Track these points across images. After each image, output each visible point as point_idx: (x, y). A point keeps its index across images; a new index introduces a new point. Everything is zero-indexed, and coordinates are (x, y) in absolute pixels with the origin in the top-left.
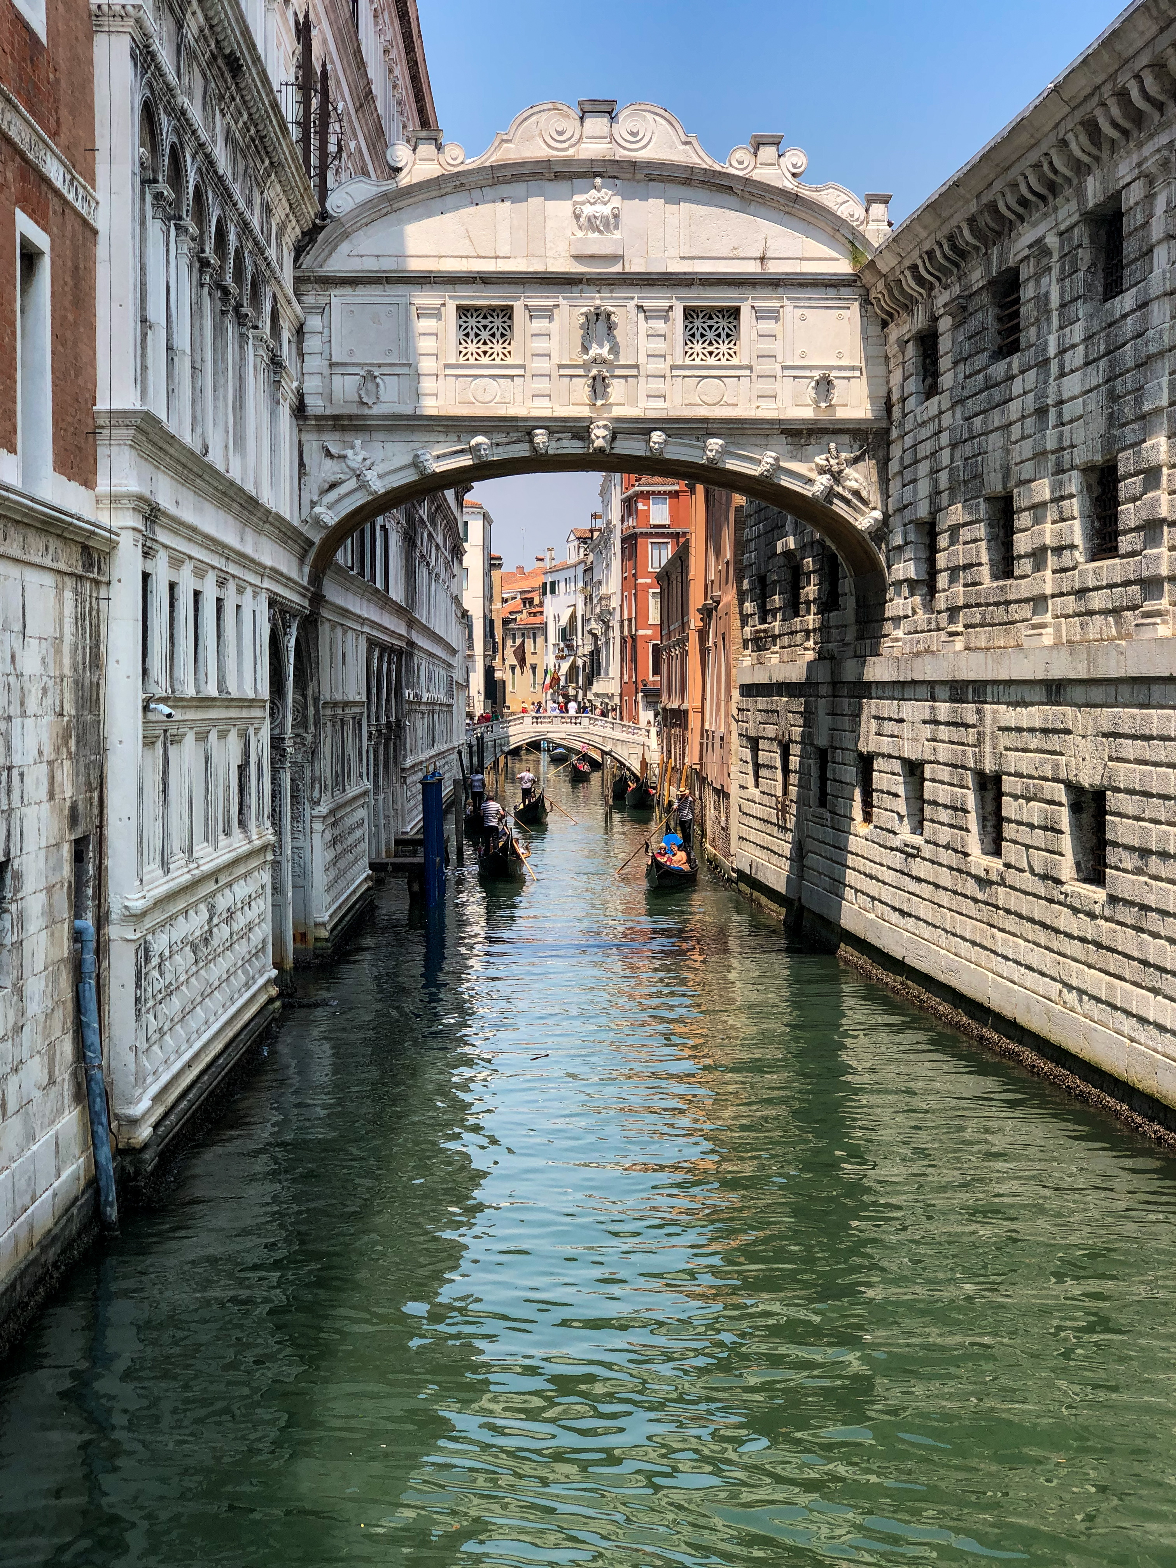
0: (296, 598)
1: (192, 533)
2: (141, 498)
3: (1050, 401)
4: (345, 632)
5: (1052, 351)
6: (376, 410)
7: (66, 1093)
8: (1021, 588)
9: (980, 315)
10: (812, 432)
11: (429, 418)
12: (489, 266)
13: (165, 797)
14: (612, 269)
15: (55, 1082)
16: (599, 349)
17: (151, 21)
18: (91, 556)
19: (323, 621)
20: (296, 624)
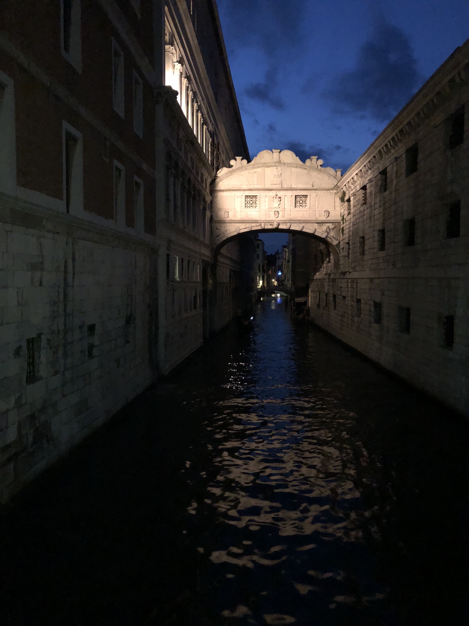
0: (209, 260)
1: (181, 245)
2: (165, 238)
4: (223, 268)
5: (373, 204)
6: (227, 219)
8: (366, 257)
9: (359, 196)
10: (323, 223)
11: (239, 220)
12: (252, 187)
13: (173, 302)
14: (280, 187)
15: (144, 362)
16: (276, 205)
17: (167, 134)
18: (154, 250)
19: (217, 265)
20: (211, 266)
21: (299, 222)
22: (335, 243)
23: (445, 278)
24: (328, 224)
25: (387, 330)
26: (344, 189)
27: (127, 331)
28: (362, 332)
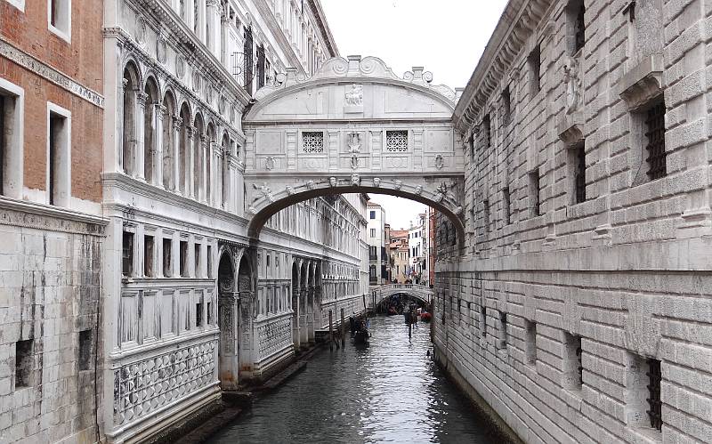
0: (238, 241)
1: (161, 218)
2: (118, 205)
3: (496, 165)
4: (278, 253)
5: (496, 146)
6: (272, 171)
9: (482, 133)
10: (435, 177)
11: (291, 174)
12: (314, 118)
13: (140, 316)
14: (360, 117)
15: (64, 423)
16: (355, 147)
17: (127, 32)
18: (94, 227)
19: (261, 250)
20: (243, 249)
21: (395, 176)
22: (456, 211)
23: (569, 271)
24: (444, 180)
25: (515, 362)
26: (464, 120)
27: (22, 367)
28: (488, 364)
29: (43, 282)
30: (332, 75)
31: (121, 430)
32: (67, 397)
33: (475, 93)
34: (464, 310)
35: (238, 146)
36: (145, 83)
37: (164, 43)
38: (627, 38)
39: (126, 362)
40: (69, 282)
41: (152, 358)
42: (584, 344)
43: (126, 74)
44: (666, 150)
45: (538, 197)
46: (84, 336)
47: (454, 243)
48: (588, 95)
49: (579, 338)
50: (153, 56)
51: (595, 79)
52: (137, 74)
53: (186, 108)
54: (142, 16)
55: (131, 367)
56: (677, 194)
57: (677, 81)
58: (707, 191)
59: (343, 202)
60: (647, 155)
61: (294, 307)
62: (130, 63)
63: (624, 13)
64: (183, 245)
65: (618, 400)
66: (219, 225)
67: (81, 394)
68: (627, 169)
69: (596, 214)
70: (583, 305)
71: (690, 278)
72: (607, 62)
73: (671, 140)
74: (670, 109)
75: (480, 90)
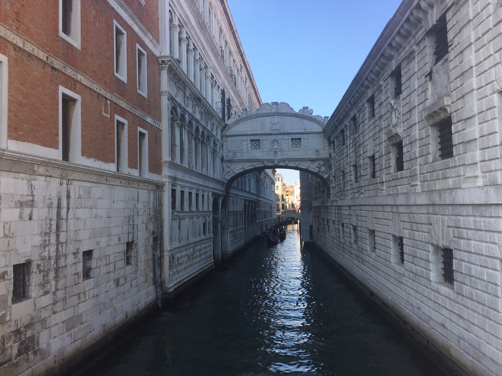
0: (221, 193)
1: (188, 182)
2: (169, 176)
3: (348, 154)
4: (238, 198)
6: (236, 159)
7: (151, 283)
8: (346, 188)
9: (340, 138)
10: (315, 160)
11: (245, 160)
12: (256, 132)
13: (179, 229)
14: (278, 132)
15: (147, 281)
16: (276, 147)
17: (172, 93)
18: (159, 187)
19: (230, 197)
20: (222, 197)
21: (295, 160)
22: (326, 176)
23: (395, 205)
24: (319, 162)
25: (361, 250)
26: (330, 132)
27: (129, 255)
28: (346, 251)
29: (137, 213)
30: (265, 112)
31: (172, 285)
32: (149, 269)
33: (336, 118)
34: (331, 224)
35: (220, 147)
36: (179, 117)
37: (188, 98)
38: (428, 89)
39: (173, 252)
40: (148, 214)
41: (185, 250)
42: (405, 241)
43: (172, 113)
44: (453, 144)
45: (374, 169)
46: (155, 239)
47: (324, 192)
48: (405, 118)
49: (401, 239)
50: (183, 104)
51: (408, 110)
52: (176, 113)
53: (197, 129)
54: (178, 84)
55: (176, 254)
56: (460, 166)
57: (459, 109)
58: (479, 164)
59: (265, 173)
60: (439, 147)
61: (245, 225)
62: (173, 108)
63: (426, 76)
64: (197, 195)
65: (427, 269)
66: (211, 185)
67: (154, 267)
68: (429, 154)
69: (410, 176)
70: (403, 222)
71: (471, 207)
72: (416, 101)
73: (456, 139)
74: (455, 123)
75: (339, 117)
